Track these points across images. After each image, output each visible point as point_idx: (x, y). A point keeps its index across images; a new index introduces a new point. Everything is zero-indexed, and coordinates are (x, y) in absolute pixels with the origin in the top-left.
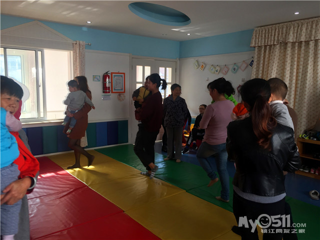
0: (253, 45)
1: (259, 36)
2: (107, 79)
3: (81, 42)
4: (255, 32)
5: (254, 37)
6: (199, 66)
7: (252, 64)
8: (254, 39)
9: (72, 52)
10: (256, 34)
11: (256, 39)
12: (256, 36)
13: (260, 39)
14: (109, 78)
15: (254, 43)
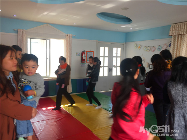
0: (171, 34)
1: (174, 29)
2: (84, 55)
3: (70, 35)
4: (172, 27)
5: (171, 29)
6: (137, 47)
7: (170, 46)
8: (171, 31)
9: (65, 40)
10: (172, 28)
11: (172, 31)
12: (172, 29)
13: (175, 31)
14: (85, 54)
15: (171, 33)
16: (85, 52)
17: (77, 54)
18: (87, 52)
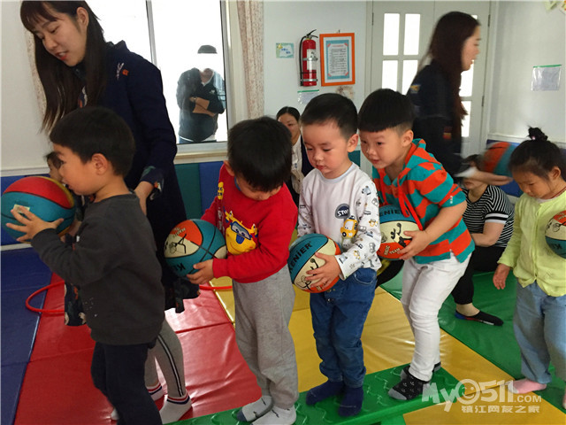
16: (317, 41)
17: (280, 48)
18: (325, 39)
